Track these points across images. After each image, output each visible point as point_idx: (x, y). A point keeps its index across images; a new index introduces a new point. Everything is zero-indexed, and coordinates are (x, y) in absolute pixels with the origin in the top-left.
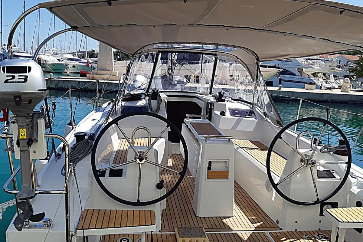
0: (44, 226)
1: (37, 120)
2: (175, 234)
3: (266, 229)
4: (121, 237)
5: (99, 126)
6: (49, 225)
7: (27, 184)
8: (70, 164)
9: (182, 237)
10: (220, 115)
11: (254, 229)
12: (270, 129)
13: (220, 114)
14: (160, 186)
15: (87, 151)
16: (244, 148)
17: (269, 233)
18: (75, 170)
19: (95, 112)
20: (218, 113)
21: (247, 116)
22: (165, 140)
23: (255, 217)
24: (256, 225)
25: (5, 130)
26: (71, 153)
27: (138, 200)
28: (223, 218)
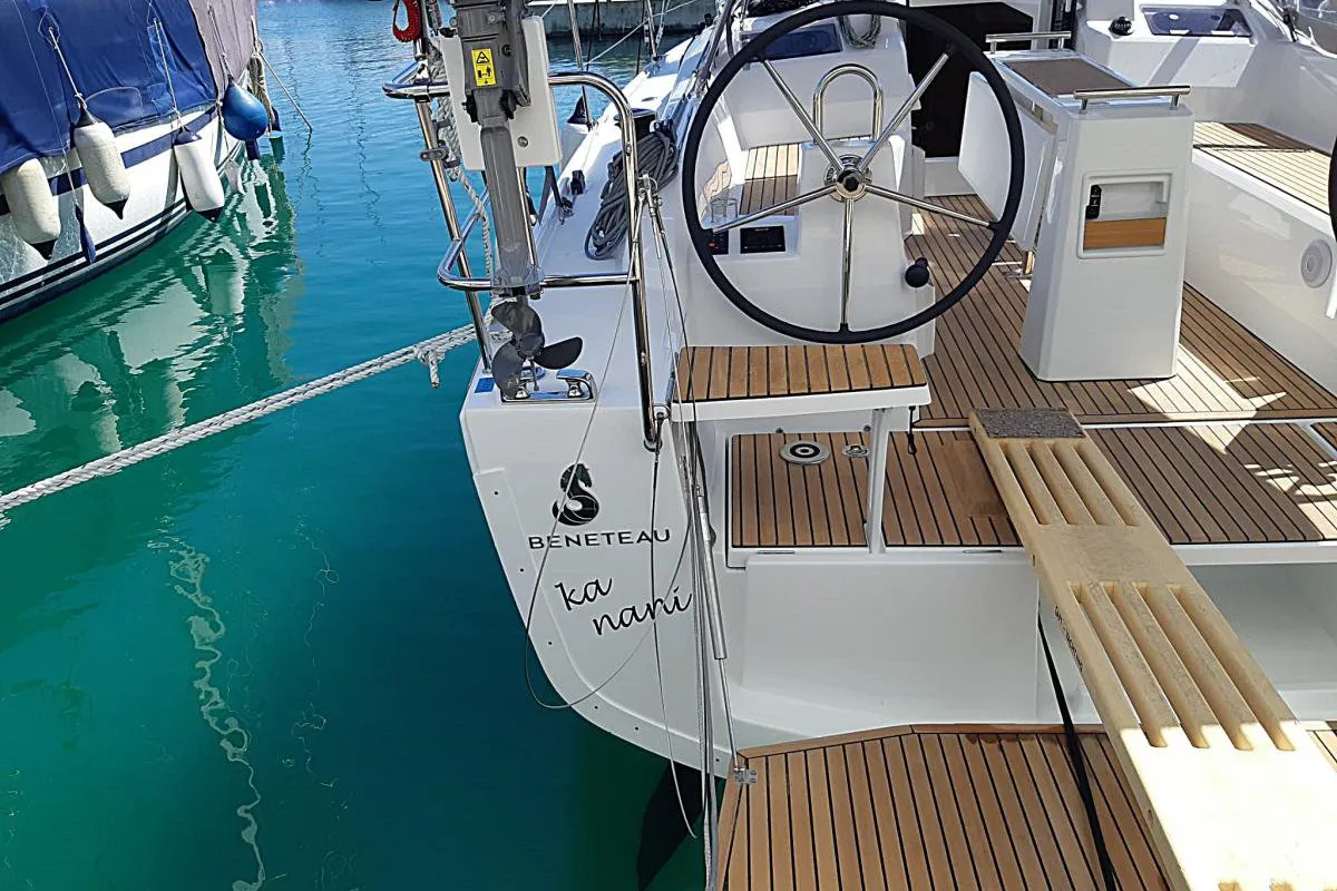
0: (571, 394)
1: (520, 23)
2: (970, 432)
3: (1302, 413)
4: (792, 441)
5: (681, 103)
6: (582, 390)
7: (517, 246)
8: (642, 181)
9: (997, 436)
10: (1108, 33)
11: (1252, 415)
12: (1304, 72)
13: (1113, 29)
14: (916, 277)
15: (661, 175)
16: (1206, 146)
17: (1312, 426)
18: (657, 198)
19: (649, 77)
20: (1103, 26)
21: (1214, 33)
22: (903, 143)
23: (1253, 379)
24: (1259, 402)
25: (420, 72)
26: (611, 185)
27: (844, 326)
28: (1136, 383)
